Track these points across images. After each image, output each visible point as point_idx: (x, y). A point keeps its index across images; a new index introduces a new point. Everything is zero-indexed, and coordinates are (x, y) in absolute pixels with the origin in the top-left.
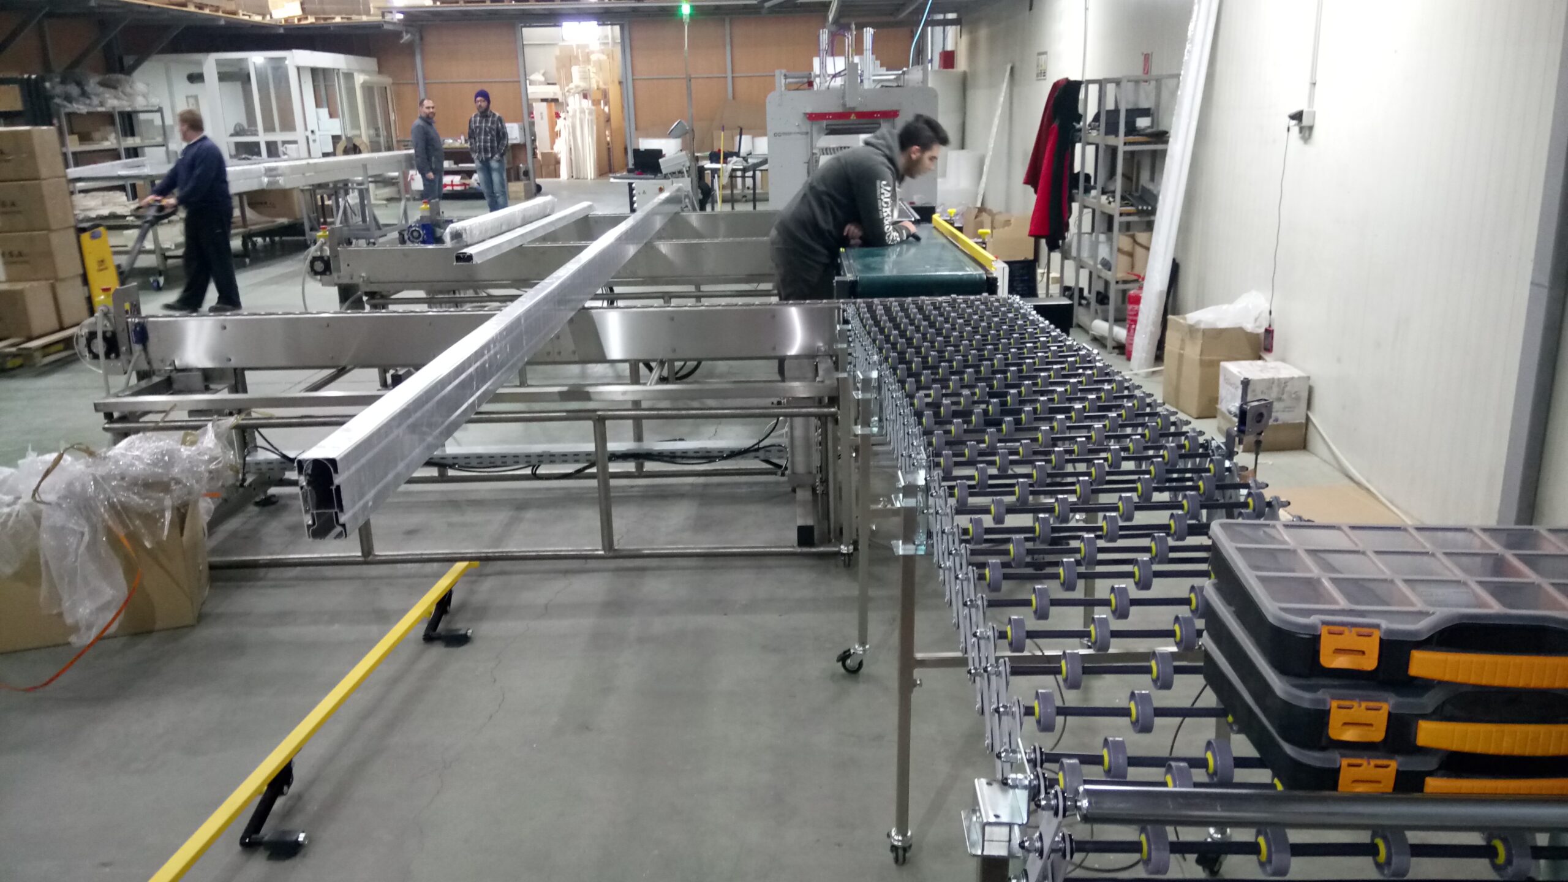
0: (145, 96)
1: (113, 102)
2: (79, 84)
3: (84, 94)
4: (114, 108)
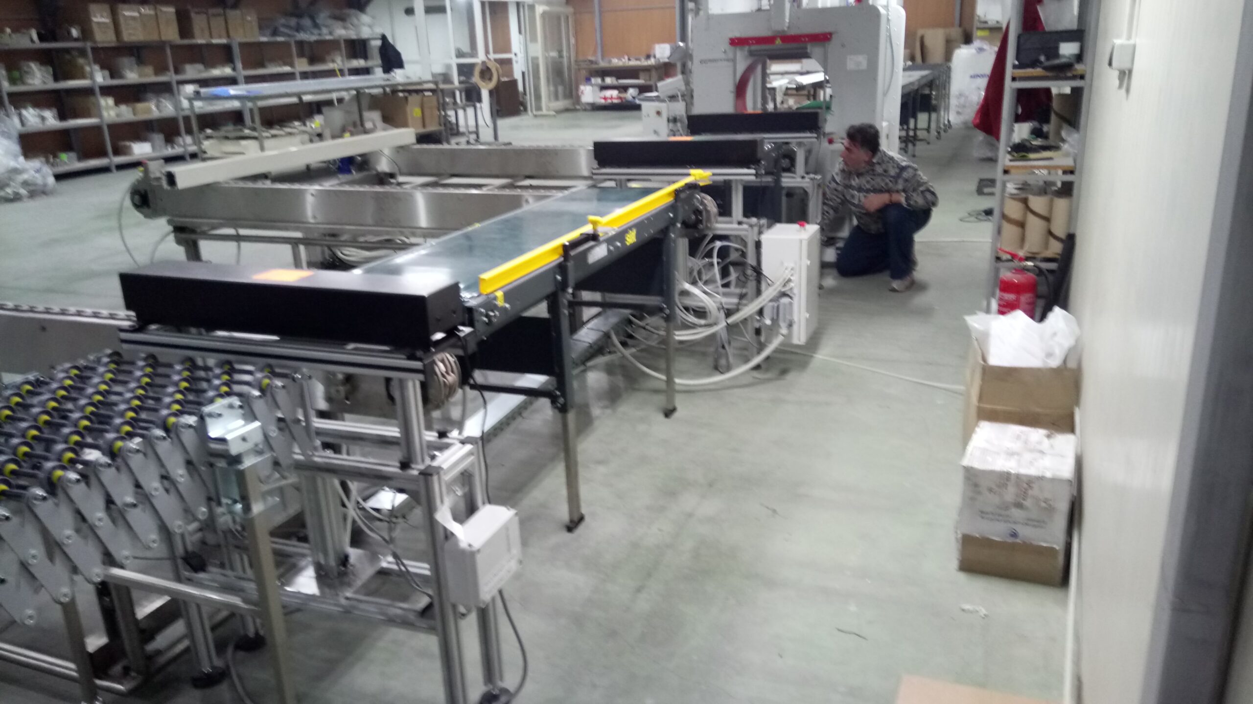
0: (370, 26)
1: (341, 32)
2: (313, 18)
3: (316, 26)
4: (340, 36)
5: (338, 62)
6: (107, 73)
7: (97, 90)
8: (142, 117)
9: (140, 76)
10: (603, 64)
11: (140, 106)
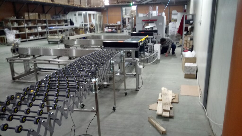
0: (68, 17)
3: (60, 17)
4: (64, 19)
5: (63, 23)
6: (27, 24)
7: (25, 27)
8: (32, 32)
9: (32, 25)
10: (108, 25)
11: (32, 30)
